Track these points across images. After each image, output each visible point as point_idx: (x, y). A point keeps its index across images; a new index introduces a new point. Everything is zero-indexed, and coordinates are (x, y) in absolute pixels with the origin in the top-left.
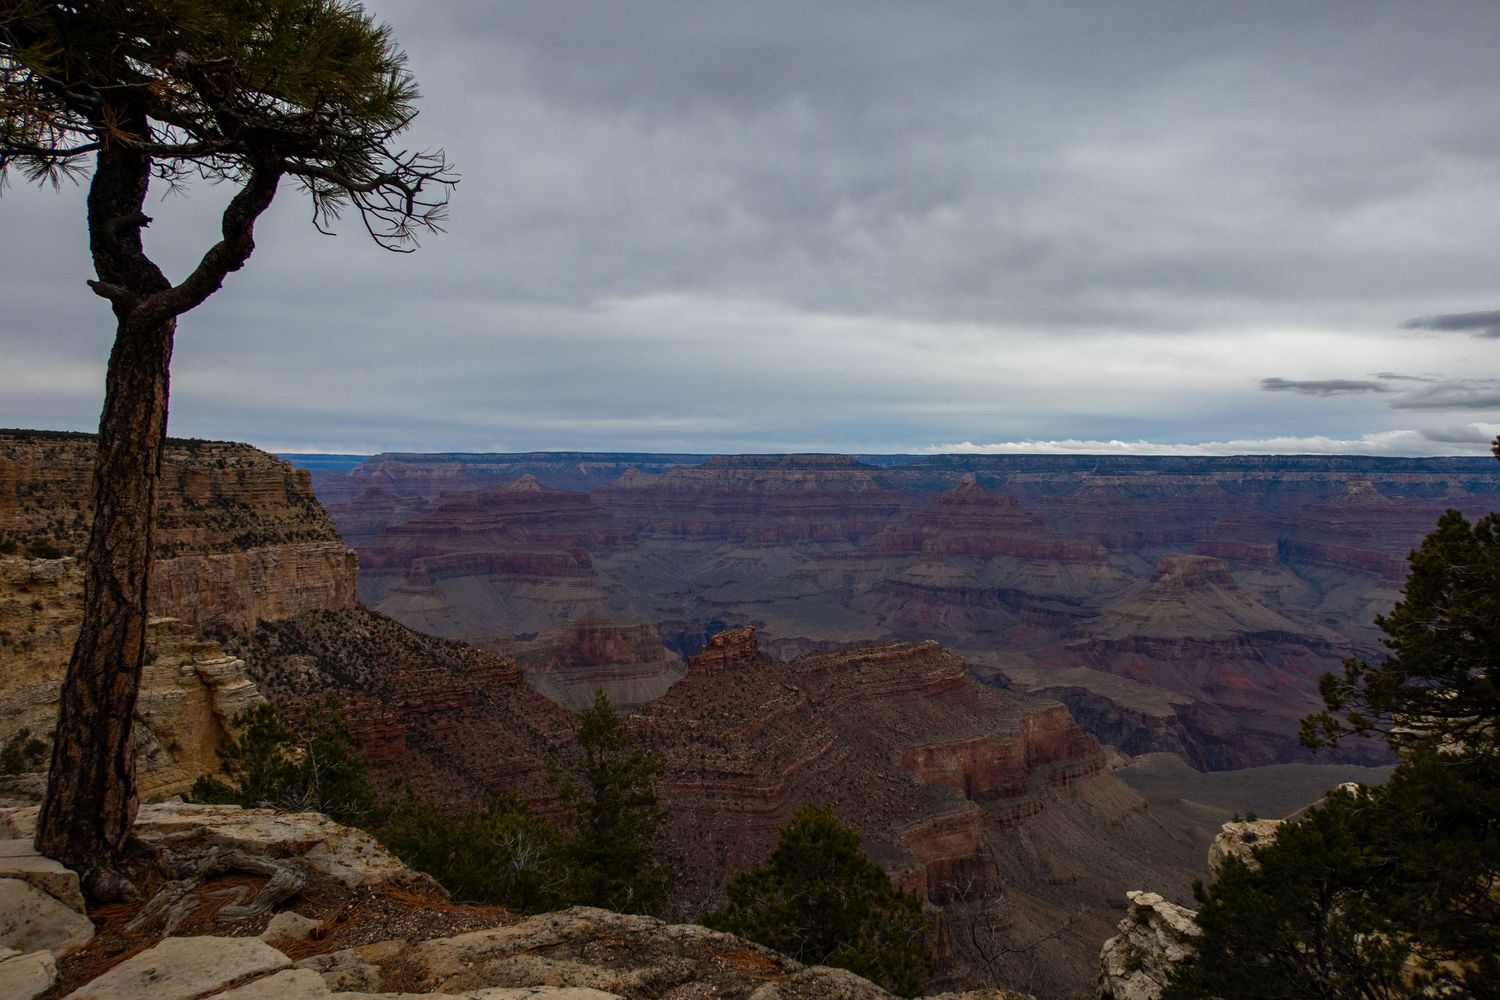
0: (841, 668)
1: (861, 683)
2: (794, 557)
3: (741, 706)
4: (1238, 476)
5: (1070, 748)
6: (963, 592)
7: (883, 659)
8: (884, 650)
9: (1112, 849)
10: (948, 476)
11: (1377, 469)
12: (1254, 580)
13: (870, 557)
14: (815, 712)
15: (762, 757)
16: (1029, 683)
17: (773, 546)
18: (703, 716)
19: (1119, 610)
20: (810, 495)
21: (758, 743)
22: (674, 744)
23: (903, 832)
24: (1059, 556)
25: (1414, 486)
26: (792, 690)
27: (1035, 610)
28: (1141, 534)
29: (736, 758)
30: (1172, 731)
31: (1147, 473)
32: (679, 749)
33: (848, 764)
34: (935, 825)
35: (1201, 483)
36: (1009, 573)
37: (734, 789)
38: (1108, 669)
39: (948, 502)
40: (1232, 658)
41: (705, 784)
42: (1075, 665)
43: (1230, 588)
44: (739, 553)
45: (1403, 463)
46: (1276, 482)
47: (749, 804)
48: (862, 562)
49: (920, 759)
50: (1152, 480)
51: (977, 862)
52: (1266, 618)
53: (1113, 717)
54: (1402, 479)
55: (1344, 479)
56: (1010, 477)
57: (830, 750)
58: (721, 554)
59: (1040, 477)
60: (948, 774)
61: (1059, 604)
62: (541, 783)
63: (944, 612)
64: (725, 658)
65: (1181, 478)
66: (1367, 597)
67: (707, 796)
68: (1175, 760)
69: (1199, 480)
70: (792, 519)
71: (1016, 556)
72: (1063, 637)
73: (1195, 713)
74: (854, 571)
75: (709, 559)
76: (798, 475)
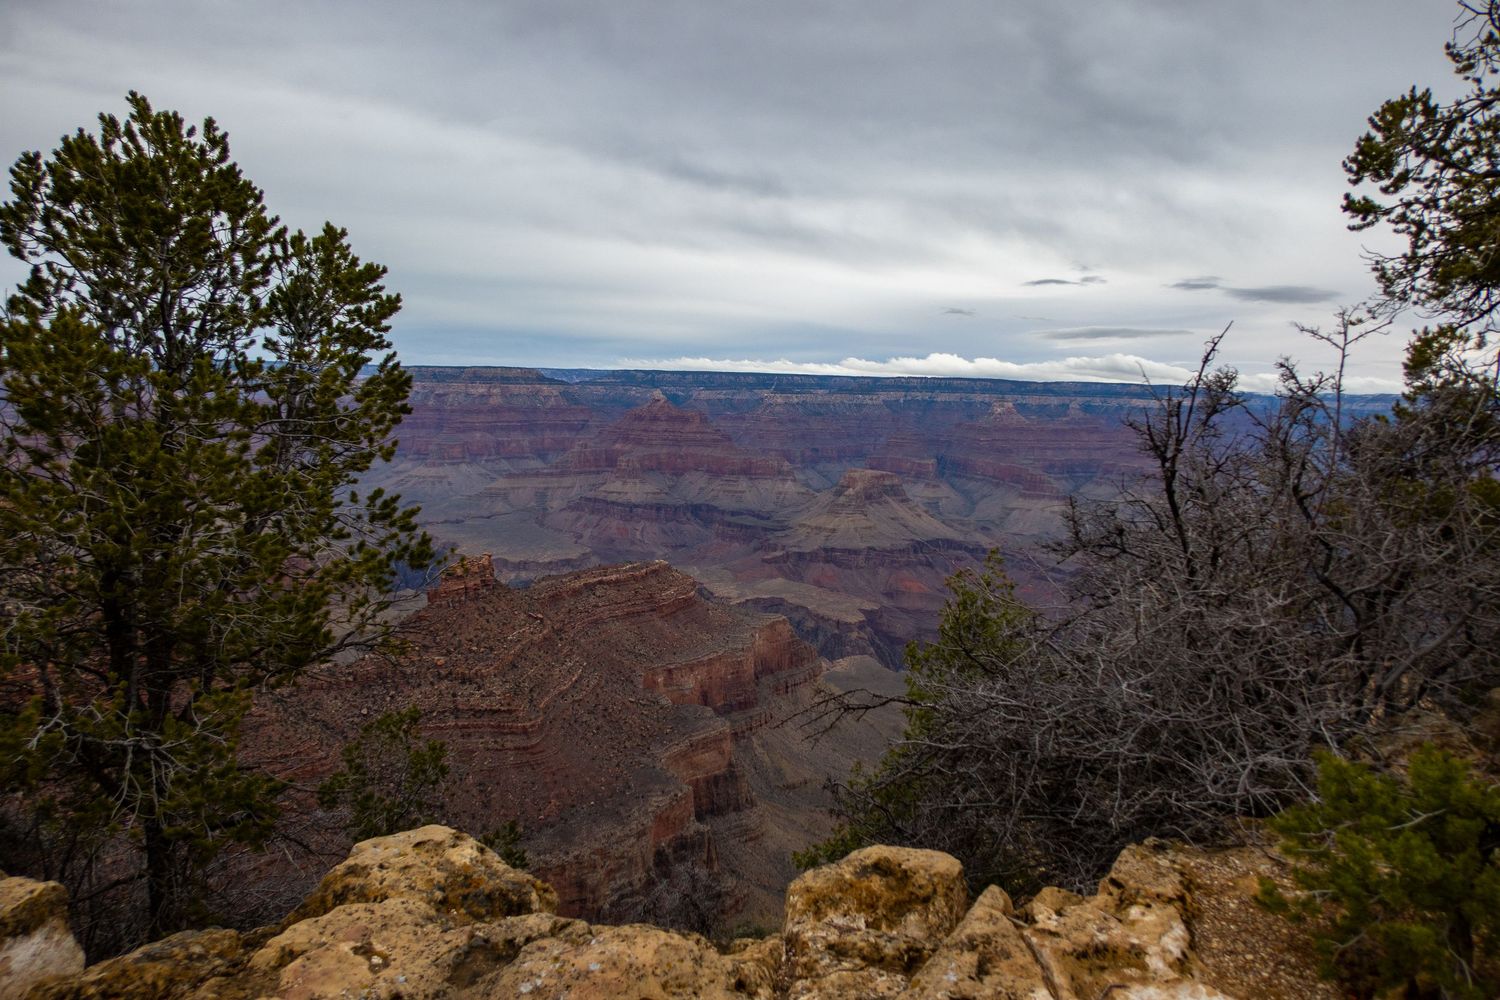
0: (576, 593)
1: (597, 606)
2: (481, 475)
3: (489, 638)
4: (900, 396)
5: (791, 658)
6: (658, 508)
7: (617, 581)
8: (617, 572)
9: (834, 750)
10: (633, 391)
11: (1012, 391)
12: (918, 492)
13: (562, 474)
14: (561, 639)
15: (516, 691)
16: (731, 595)
17: (458, 464)
18: (449, 652)
19: (808, 523)
20: (495, 410)
21: (511, 676)
22: (419, 685)
23: (663, 755)
24: (748, 471)
25: (1042, 408)
26: (537, 618)
27: (729, 525)
28: (817, 450)
29: (491, 694)
30: (863, 634)
31: (820, 392)
32: (426, 688)
33: (599, 691)
34: (691, 745)
35: (870, 402)
36: (701, 489)
37: (492, 727)
38: (801, 579)
39: (640, 418)
40: (908, 564)
41: (460, 724)
42: (771, 577)
43: (903, 501)
44: (422, 470)
45: (1033, 387)
46: (932, 402)
47: (510, 742)
48: (555, 479)
49: (660, 680)
50: (827, 398)
51: (731, 776)
52: (931, 527)
53: (810, 624)
54: (1032, 400)
55: (987, 400)
56: (695, 394)
57: (581, 677)
58: (398, 473)
59: (722, 395)
60: (687, 692)
61: (751, 518)
62: (276, 738)
63: (640, 528)
64: (466, 588)
65: (851, 397)
66: (1010, 506)
67: (462, 736)
68: (871, 662)
69: (867, 399)
70: (478, 435)
71: (707, 471)
72: (756, 550)
73: (881, 617)
74: (546, 489)
75: (388, 477)
76: (482, 389)
